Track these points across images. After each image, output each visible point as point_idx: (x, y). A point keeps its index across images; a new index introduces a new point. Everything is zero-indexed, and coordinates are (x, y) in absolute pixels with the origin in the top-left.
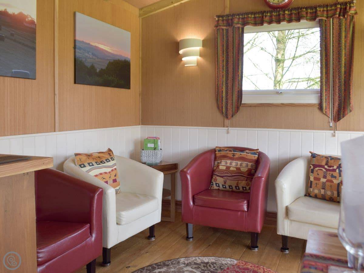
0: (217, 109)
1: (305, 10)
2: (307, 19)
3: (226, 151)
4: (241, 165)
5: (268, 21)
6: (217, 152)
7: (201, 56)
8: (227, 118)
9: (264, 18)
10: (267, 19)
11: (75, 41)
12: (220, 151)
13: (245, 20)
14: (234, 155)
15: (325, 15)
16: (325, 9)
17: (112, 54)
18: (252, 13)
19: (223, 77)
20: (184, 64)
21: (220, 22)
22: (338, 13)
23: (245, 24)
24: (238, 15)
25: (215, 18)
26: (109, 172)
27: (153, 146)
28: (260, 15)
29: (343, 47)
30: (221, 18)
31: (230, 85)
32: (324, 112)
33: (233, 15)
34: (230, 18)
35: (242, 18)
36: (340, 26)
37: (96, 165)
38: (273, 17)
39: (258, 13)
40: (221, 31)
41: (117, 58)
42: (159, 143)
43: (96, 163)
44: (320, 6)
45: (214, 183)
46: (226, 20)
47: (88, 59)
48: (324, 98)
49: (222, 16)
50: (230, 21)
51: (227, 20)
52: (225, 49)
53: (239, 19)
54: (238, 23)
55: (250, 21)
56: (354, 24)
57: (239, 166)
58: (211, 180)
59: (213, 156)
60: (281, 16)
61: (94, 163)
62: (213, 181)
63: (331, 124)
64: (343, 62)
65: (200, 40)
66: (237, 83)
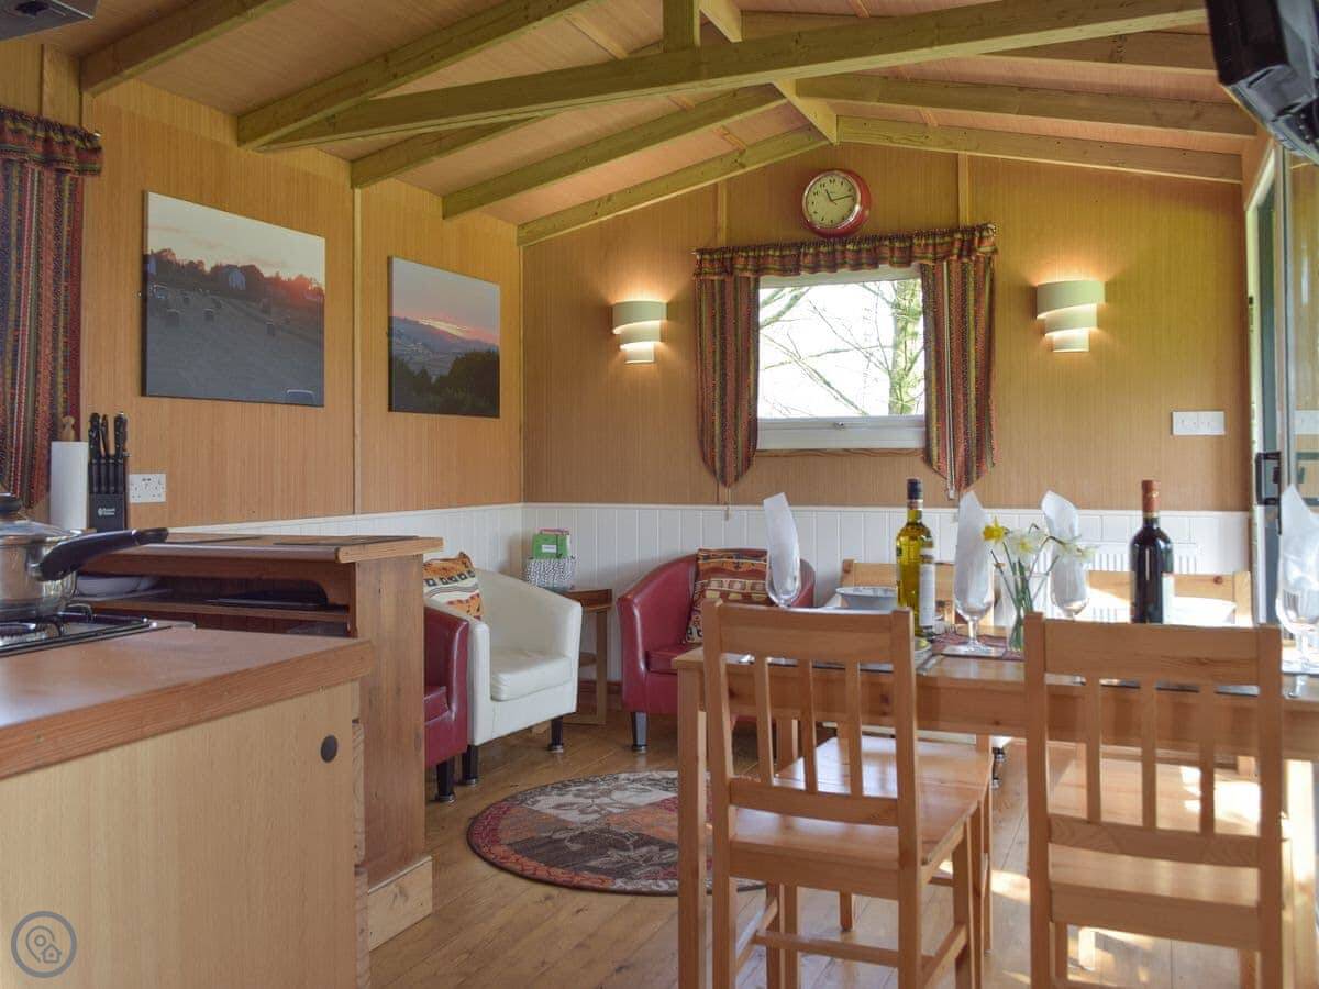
0: (702, 464)
1: (887, 243)
2: (892, 264)
3: (722, 557)
4: (753, 588)
5: (811, 265)
6: (700, 562)
7: (662, 340)
8: (725, 483)
9: (802, 258)
10: (808, 261)
11: (390, 319)
12: (707, 558)
13: (761, 261)
14: (737, 567)
15: (930, 255)
16: (931, 241)
17: (462, 340)
18: (775, 246)
19: (714, 391)
20: (625, 359)
21: (706, 265)
22: (956, 251)
23: (760, 270)
24: (746, 249)
25: (695, 256)
26: (467, 601)
27: (555, 551)
28: (793, 252)
29: (972, 323)
30: (707, 257)
31: (730, 408)
32: (935, 467)
33: (735, 250)
34: (727, 256)
35: (754, 257)
36: (964, 277)
37: (440, 585)
38: (822, 256)
39: (789, 246)
40: (709, 284)
41: (471, 348)
42: (568, 544)
43: (441, 579)
44: (919, 235)
45: (694, 631)
46: (719, 260)
47: (416, 356)
48: (934, 435)
49: (711, 252)
50: (728, 263)
51: (722, 261)
52: (717, 325)
53: (747, 258)
54: (745, 269)
55: (771, 266)
56: (992, 274)
57: (748, 590)
58: (688, 624)
59: (692, 571)
60: (838, 255)
61: (437, 581)
62: (691, 626)
63: (952, 494)
64: (973, 357)
65: (660, 304)
66: (745, 402)
